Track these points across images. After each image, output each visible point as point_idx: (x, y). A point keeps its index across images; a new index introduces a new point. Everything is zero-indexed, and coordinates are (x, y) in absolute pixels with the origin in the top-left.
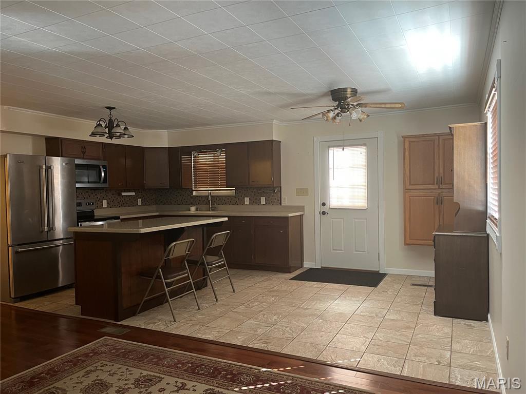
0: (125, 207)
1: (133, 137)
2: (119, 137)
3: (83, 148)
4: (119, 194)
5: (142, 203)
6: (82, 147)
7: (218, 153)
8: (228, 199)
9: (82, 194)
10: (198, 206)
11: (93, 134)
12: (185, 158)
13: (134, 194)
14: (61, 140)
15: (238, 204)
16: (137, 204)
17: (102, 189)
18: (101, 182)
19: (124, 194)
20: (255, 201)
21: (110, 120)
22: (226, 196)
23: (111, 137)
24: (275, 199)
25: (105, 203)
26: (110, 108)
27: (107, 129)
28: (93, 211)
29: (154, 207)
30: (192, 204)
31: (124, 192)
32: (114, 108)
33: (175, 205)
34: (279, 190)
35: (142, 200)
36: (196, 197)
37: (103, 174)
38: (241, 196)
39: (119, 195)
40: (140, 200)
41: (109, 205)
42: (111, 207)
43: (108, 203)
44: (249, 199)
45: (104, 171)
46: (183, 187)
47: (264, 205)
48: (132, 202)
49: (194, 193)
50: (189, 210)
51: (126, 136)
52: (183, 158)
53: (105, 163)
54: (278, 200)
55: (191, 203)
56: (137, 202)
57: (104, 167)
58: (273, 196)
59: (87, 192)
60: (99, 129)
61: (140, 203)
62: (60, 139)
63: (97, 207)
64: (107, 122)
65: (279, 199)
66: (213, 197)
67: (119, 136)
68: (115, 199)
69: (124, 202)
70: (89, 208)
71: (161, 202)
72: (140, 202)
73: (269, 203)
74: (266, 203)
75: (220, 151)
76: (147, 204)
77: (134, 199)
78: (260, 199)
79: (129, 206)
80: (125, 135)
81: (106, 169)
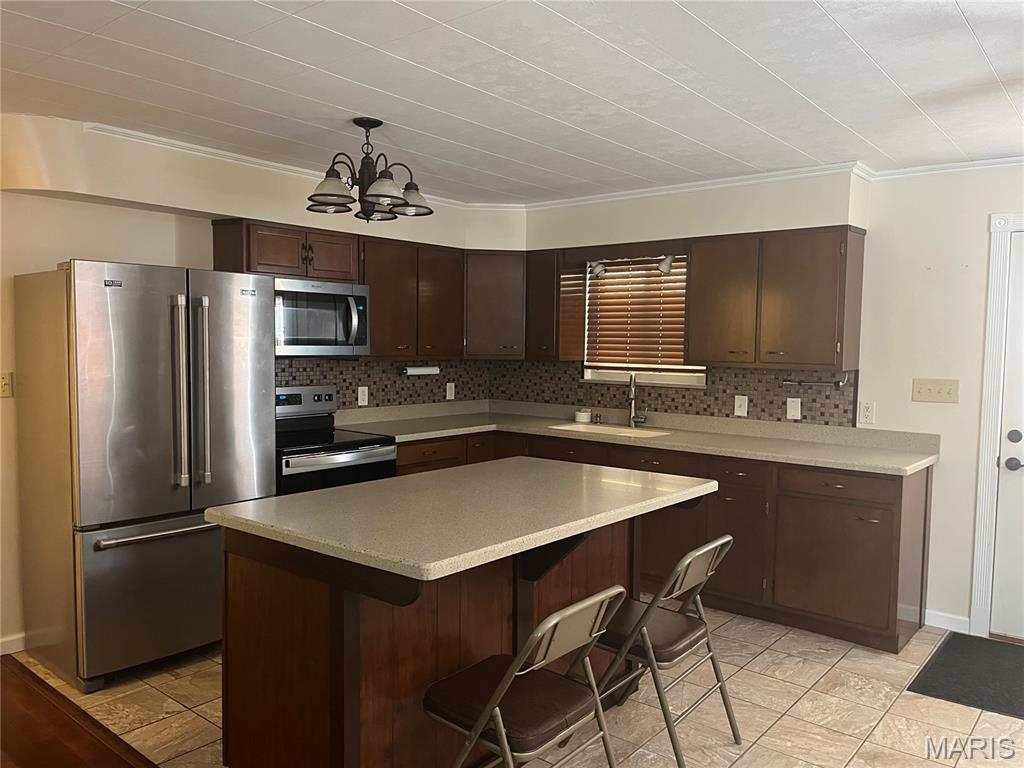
0: (414, 403)
1: (431, 212)
2: (392, 214)
3: (308, 248)
4: (401, 372)
5: (457, 393)
6: (304, 247)
7: (664, 267)
8: (684, 397)
9: (305, 370)
10: (598, 411)
11: (317, 203)
12: (568, 281)
13: (435, 371)
14: (248, 226)
15: (712, 414)
16: (445, 397)
17: (355, 358)
18: (352, 340)
19: (411, 371)
20: (768, 408)
21: (367, 162)
22: (677, 389)
23: (366, 213)
24: (836, 406)
25: (363, 393)
26: (368, 124)
27: (356, 188)
28: (330, 417)
29: (483, 406)
30: (581, 403)
31: (414, 366)
32: (380, 123)
33: (535, 401)
34: (852, 381)
35: (456, 387)
36: (593, 385)
37: (355, 321)
38: (724, 391)
39: (400, 375)
40: (450, 388)
41: (375, 398)
42: (378, 405)
43: (371, 394)
44: (750, 401)
45: (358, 311)
46: (561, 358)
47: (796, 421)
48: (431, 391)
49: (588, 375)
50: (572, 420)
51: (411, 211)
52: (565, 279)
53: (361, 290)
54: (846, 411)
55: (579, 400)
56: (445, 390)
57: (360, 300)
58: (828, 397)
59: (318, 366)
60: (332, 187)
61: (450, 394)
62: (245, 223)
63: (344, 404)
64: (358, 168)
65: (851, 407)
66: (639, 387)
67: (391, 211)
68: (389, 383)
69: (411, 392)
70: (322, 408)
71: (503, 392)
72: (450, 391)
73: (814, 418)
74: (804, 417)
75: (669, 259)
76: (470, 395)
77: (438, 383)
78: (785, 403)
79: (424, 402)
80: (407, 204)
81: (365, 307)
